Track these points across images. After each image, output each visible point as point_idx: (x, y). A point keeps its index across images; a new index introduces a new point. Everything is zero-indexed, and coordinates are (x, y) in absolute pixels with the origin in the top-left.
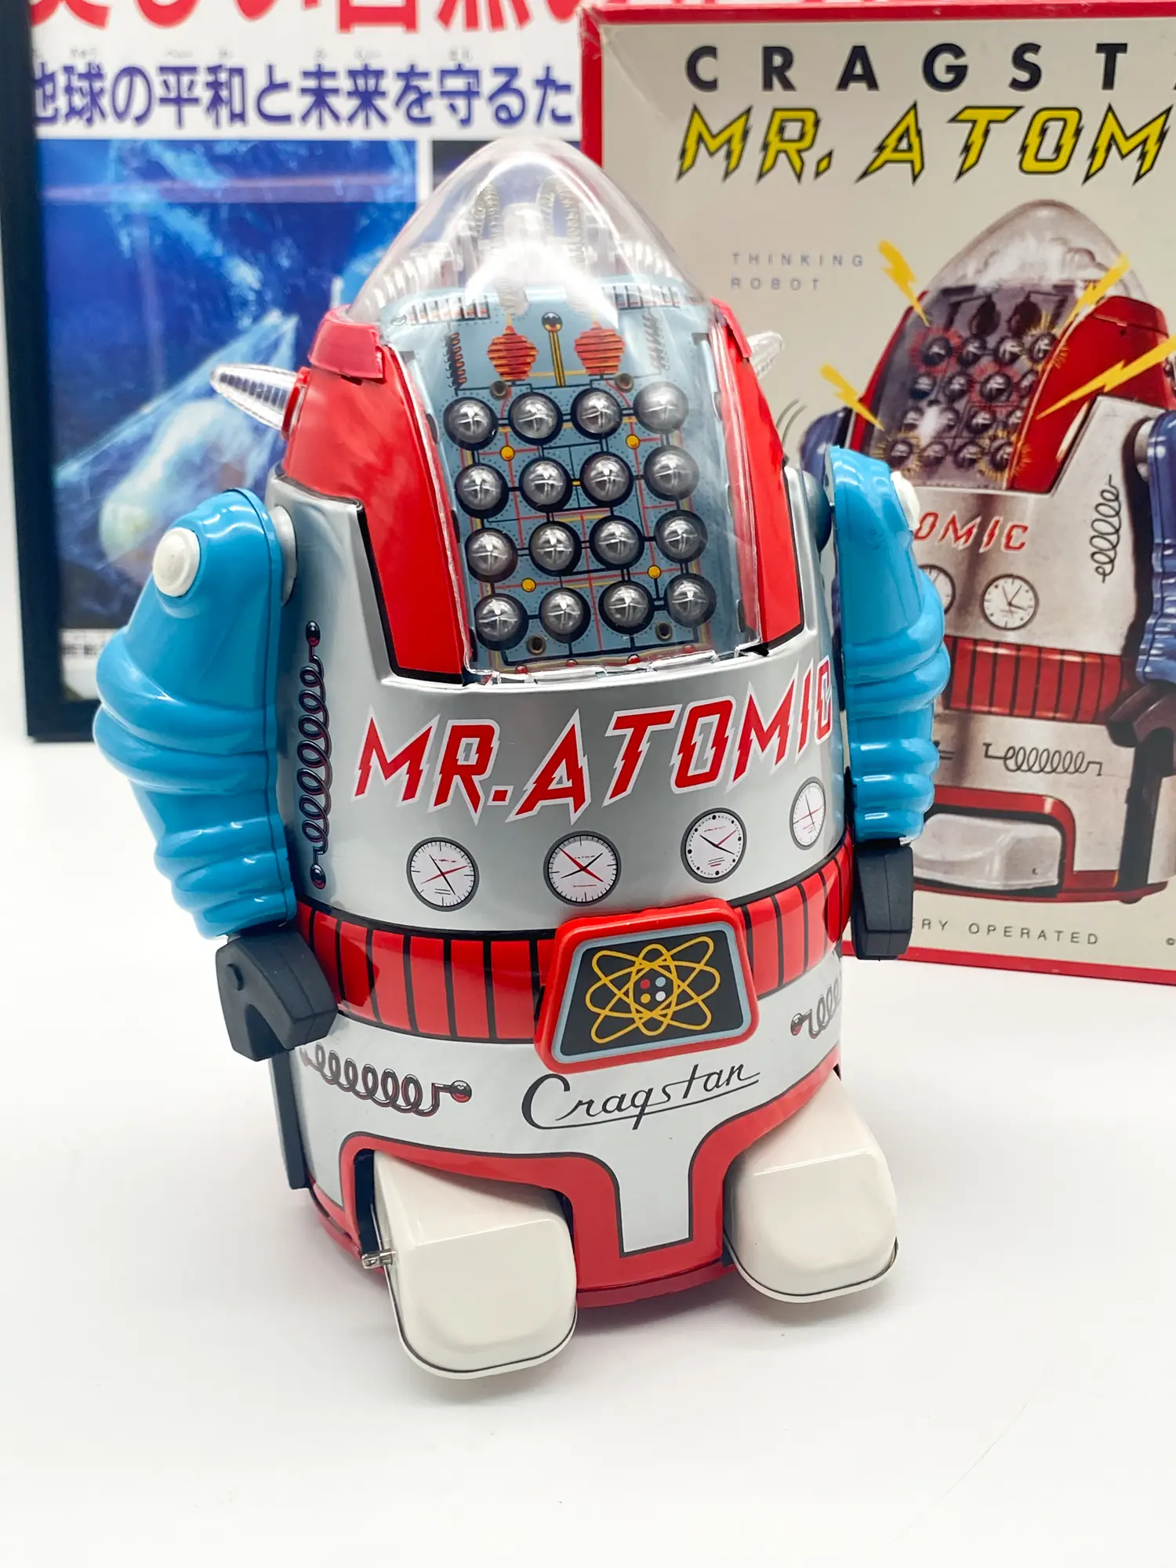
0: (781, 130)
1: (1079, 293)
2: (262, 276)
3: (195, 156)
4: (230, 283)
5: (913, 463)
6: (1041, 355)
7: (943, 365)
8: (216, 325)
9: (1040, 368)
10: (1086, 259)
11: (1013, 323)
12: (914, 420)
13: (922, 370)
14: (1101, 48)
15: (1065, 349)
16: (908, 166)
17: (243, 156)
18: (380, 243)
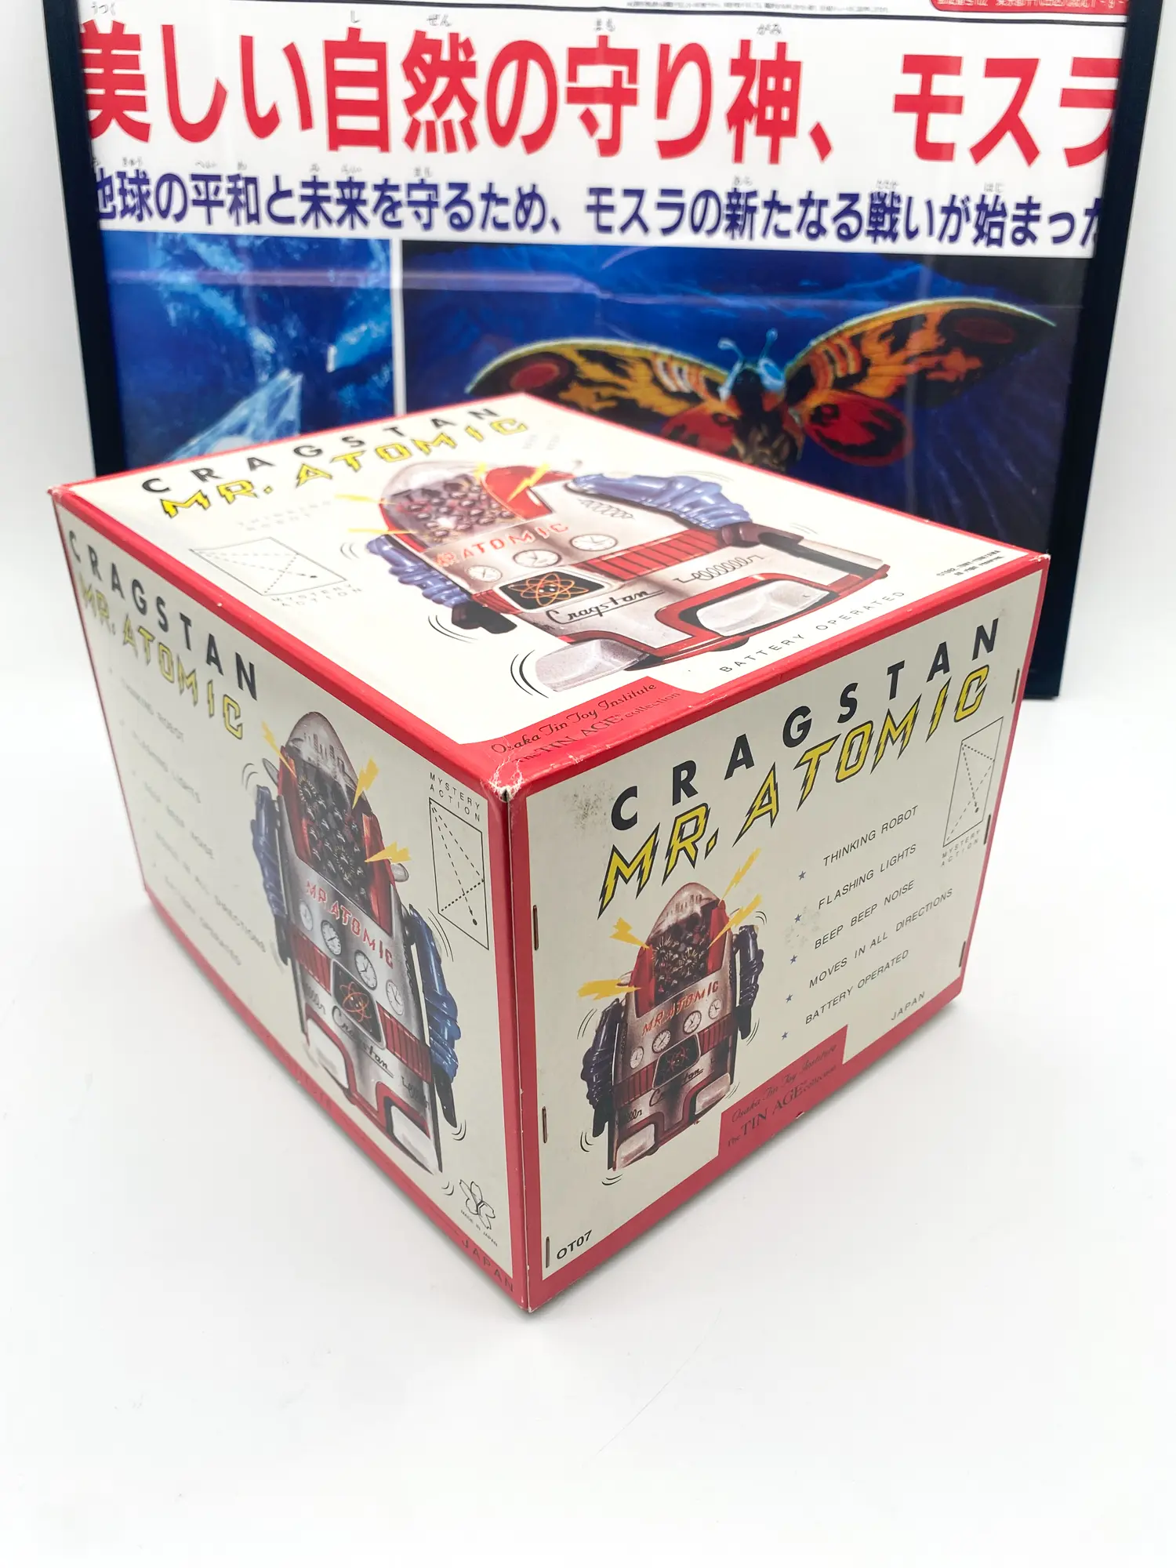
2: (275, 343)
4: (252, 347)
8: (243, 379)
17: (259, 248)
18: (364, 320)
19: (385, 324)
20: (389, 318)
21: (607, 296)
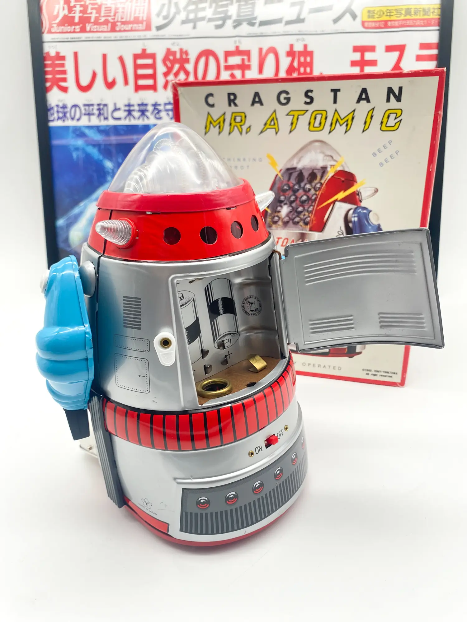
0: (235, 119)
1: (329, 169)
2: (114, 165)
3: (94, 131)
4: (104, 167)
5: (280, 223)
6: (318, 189)
7: (288, 193)
8: (101, 179)
9: (317, 193)
10: (331, 158)
11: (309, 179)
12: (280, 209)
13: (282, 193)
14: (332, 90)
15: (325, 187)
16: (274, 130)
17: (108, 130)
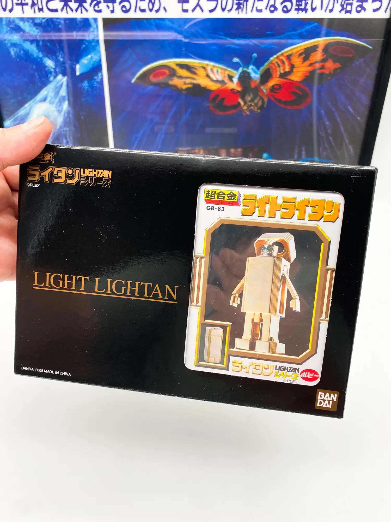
2: (55, 64)
3: (29, 23)
4: (45, 66)
8: (43, 79)
17: (44, 23)
18: (89, 53)
19: (98, 55)
20: (99, 52)
21: (187, 40)
